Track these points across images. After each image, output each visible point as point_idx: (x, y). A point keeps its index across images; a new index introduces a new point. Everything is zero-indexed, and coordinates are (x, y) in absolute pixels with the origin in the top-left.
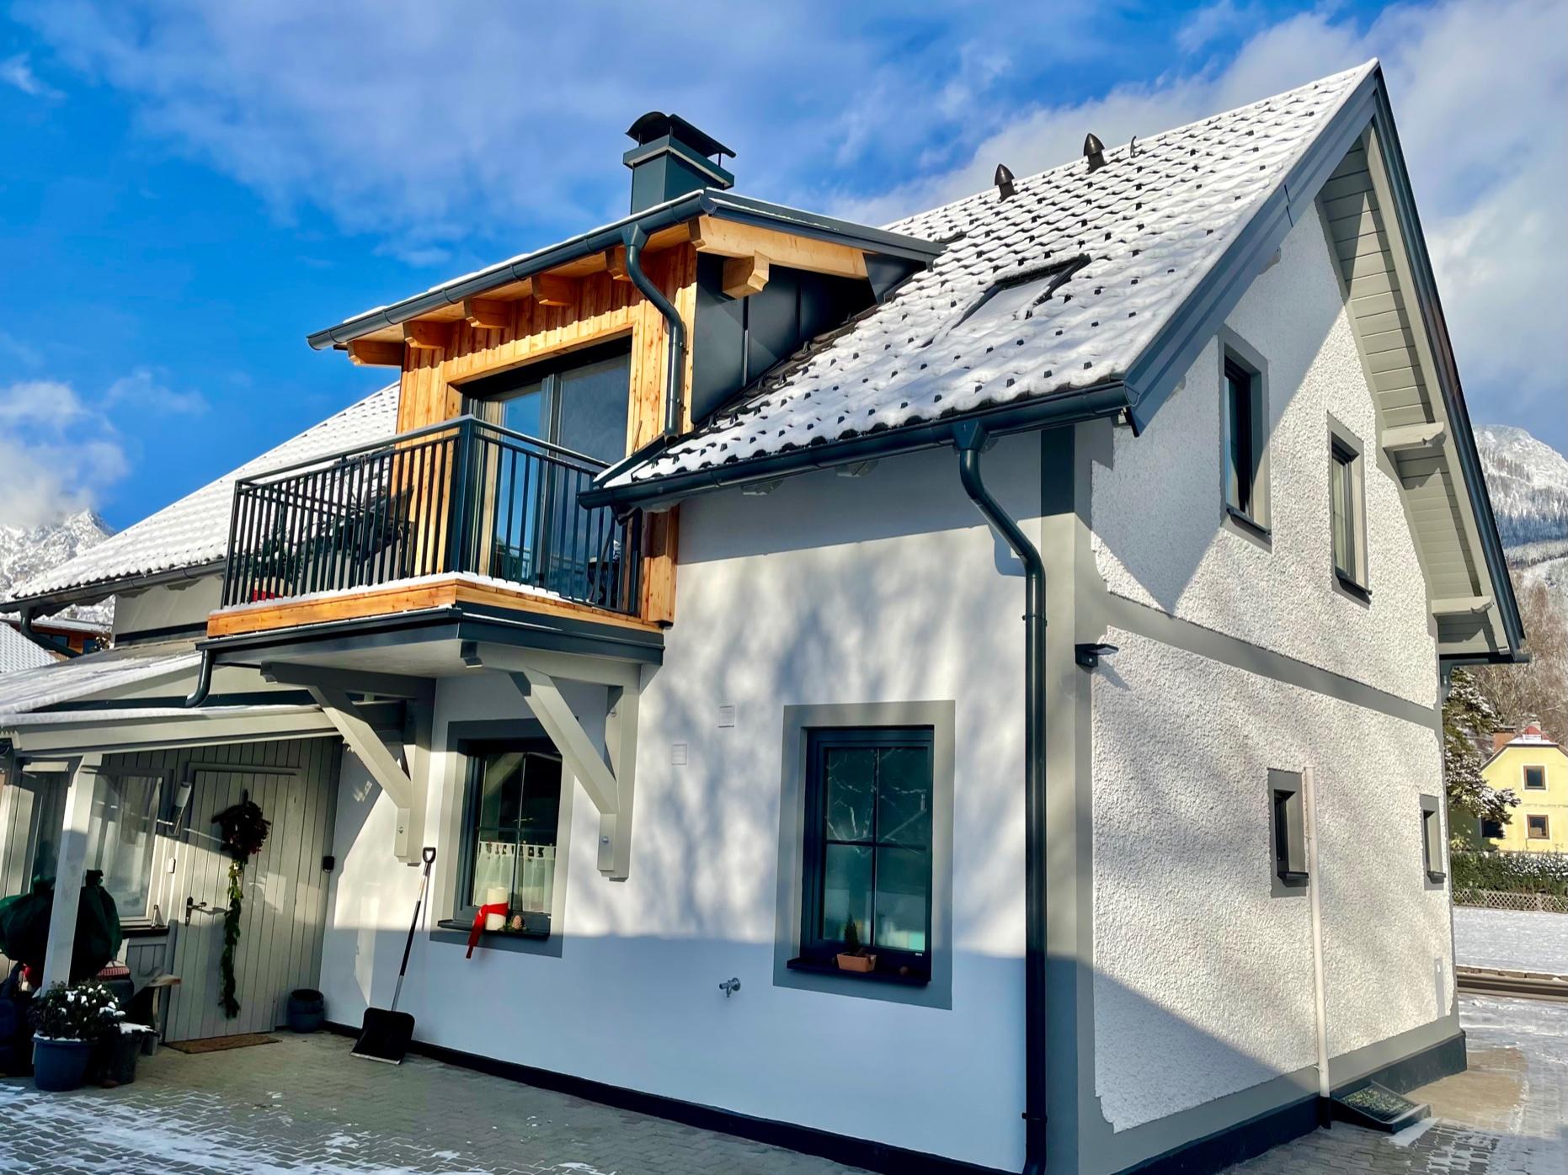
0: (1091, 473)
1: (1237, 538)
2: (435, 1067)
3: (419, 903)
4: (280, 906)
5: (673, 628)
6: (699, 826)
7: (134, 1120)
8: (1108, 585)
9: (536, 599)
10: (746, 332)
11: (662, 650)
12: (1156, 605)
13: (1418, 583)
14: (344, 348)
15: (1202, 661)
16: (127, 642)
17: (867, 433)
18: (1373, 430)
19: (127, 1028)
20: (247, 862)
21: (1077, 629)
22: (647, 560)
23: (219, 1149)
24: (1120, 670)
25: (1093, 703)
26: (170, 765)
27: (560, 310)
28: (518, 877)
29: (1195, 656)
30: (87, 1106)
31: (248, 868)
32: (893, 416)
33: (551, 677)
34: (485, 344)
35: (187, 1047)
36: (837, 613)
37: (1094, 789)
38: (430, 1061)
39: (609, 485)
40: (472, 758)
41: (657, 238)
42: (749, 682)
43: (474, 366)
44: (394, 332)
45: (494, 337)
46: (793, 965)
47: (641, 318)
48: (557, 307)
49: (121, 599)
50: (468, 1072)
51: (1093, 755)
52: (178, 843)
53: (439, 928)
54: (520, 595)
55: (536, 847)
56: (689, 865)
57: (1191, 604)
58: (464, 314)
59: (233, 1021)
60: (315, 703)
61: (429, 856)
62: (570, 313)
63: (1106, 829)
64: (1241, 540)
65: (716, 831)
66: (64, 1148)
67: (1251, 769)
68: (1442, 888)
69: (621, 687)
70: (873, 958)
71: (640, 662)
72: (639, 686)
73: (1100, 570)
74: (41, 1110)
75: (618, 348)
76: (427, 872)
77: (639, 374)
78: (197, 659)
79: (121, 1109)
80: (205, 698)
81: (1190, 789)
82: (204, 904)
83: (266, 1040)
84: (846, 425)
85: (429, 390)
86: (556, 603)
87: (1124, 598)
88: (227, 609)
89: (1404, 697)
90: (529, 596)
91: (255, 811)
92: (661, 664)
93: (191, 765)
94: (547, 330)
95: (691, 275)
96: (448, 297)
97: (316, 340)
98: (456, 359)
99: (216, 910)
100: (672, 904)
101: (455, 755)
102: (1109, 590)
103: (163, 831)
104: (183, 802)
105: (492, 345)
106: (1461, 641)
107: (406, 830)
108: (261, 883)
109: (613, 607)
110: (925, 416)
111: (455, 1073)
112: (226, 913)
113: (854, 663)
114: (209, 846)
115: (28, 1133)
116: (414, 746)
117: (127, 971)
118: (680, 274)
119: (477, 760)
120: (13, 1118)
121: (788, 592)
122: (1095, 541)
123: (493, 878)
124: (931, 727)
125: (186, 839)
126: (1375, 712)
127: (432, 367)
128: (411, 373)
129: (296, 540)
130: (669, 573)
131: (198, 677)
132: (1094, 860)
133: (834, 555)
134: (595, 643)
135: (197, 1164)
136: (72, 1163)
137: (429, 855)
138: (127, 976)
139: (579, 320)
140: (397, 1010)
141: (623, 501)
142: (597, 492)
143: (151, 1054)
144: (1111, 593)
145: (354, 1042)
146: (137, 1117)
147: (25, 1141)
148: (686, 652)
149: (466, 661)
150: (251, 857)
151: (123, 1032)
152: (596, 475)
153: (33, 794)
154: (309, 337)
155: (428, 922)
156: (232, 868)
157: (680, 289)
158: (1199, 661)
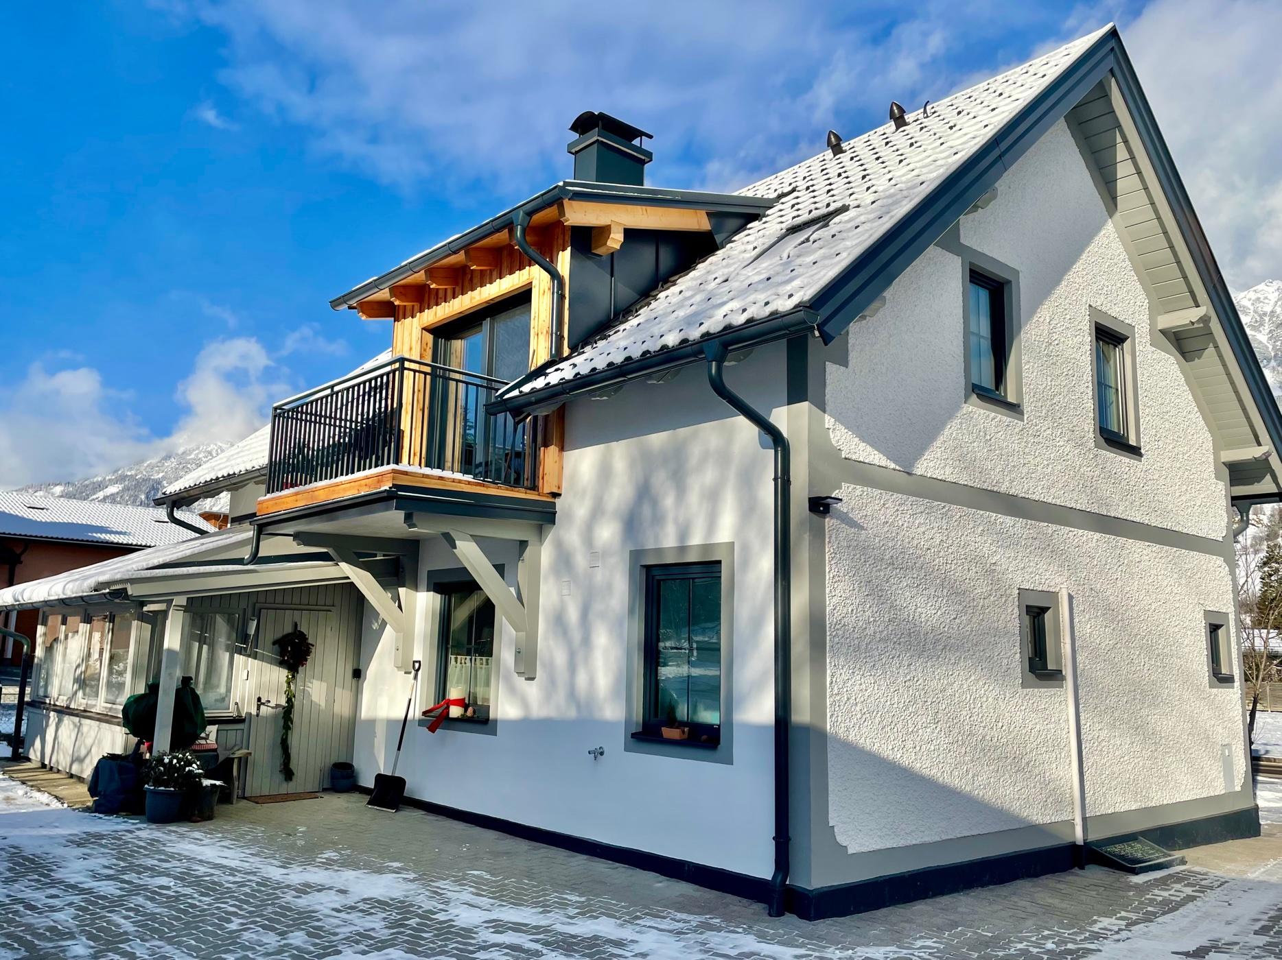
0: (825, 371)
1: (982, 411)
2: (419, 814)
3: (410, 700)
4: (323, 704)
5: (562, 496)
6: (576, 635)
7: (201, 840)
8: (843, 452)
9: (454, 481)
10: (613, 279)
11: (555, 513)
12: (893, 466)
13: (1205, 438)
14: (354, 308)
15: (944, 507)
16: (238, 523)
17: (657, 352)
18: (1146, 317)
19: (207, 782)
20: (298, 673)
21: (811, 485)
22: (542, 449)
23: (247, 857)
24: (856, 516)
25: (827, 540)
26: (243, 605)
27: (488, 271)
28: (472, 679)
29: (936, 503)
30: (174, 832)
31: (300, 676)
32: (672, 340)
33: (471, 535)
34: (443, 300)
35: (258, 800)
36: (661, 480)
37: (828, 603)
38: (416, 810)
39: (506, 397)
40: (443, 596)
41: (537, 217)
42: (608, 533)
43: (437, 315)
44: (384, 294)
45: (449, 293)
46: (634, 736)
47: (535, 276)
48: (486, 270)
49: (233, 492)
50: (440, 818)
51: (827, 578)
52: (250, 659)
53: (423, 717)
54: (441, 478)
55: (484, 658)
56: (572, 669)
57: (931, 464)
58: (424, 279)
59: (291, 784)
60: (335, 561)
61: (416, 667)
62: (495, 273)
63: (840, 632)
64: (988, 413)
65: (587, 641)
66: (148, 855)
67: (999, 589)
68: (1233, 688)
69: (527, 541)
70: (686, 729)
71: (541, 523)
72: (541, 541)
73: (833, 442)
74: (143, 834)
75: (522, 298)
76: (416, 677)
77: (537, 315)
78: (250, 534)
79: (197, 835)
80: (256, 559)
81: (930, 604)
82: (269, 701)
83: (313, 796)
84: (644, 348)
85: (411, 334)
86: (469, 483)
87: (860, 462)
88: (269, 496)
89: (1185, 531)
90: (449, 479)
91: (303, 637)
92: (554, 524)
93: (258, 605)
94: (481, 287)
95: (567, 242)
96: (411, 267)
97: (335, 303)
98: (426, 311)
99: (277, 706)
100: (561, 695)
101: (431, 593)
102: (843, 456)
103: (240, 651)
104: (252, 631)
105: (448, 300)
106: (1253, 484)
107: (400, 648)
108: (309, 687)
109: (517, 483)
110: (691, 338)
111: (432, 818)
112: (284, 708)
113: (670, 516)
114: (271, 662)
115: (130, 846)
116: (405, 588)
117: (216, 746)
118: (560, 241)
119: (447, 597)
120: (123, 838)
121: (632, 465)
122: (829, 421)
123: (458, 682)
124: (719, 562)
125: (255, 656)
126: (1147, 544)
127: (412, 317)
128: (400, 322)
129: (316, 448)
130: (557, 458)
131: (251, 546)
132: (828, 655)
133: (657, 440)
134: (502, 510)
135: (227, 865)
136: (149, 862)
137: (417, 665)
138: (215, 750)
139: (500, 278)
140: (396, 775)
141: (518, 409)
142: (500, 402)
143: (232, 804)
144: (846, 459)
145: (367, 798)
146: (204, 839)
147: (126, 850)
148: (569, 516)
149: (408, 525)
150: (300, 669)
151: (204, 785)
152: (497, 390)
153: (150, 626)
154: (330, 302)
155: (416, 713)
156: (287, 677)
157: (561, 252)
158: (940, 507)
